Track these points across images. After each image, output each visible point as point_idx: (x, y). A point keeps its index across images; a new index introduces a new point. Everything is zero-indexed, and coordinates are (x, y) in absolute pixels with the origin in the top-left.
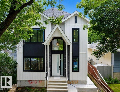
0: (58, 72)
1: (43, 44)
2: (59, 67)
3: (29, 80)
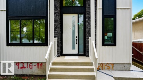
0: (74, 48)
2: (76, 38)
3: (19, 63)
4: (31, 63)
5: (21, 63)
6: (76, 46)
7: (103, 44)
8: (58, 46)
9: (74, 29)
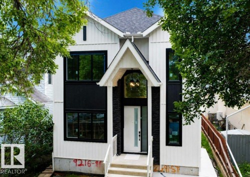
0: (136, 144)
1: (98, 84)
2: (139, 134)
3: (76, 160)
4: (90, 161)
5: (79, 160)
6: (139, 142)
7: (167, 144)
8: (118, 144)
9: (136, 123)
